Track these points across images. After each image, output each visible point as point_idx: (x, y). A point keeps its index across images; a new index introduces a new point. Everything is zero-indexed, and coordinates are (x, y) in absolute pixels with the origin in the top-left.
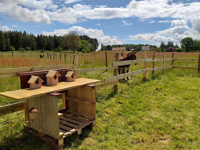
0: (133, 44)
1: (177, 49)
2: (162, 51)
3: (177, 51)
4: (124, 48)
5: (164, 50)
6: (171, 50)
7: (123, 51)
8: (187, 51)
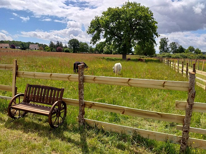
0: (21, 42)
1: (65, 49)
2: (52, 51)
3: (65, 52)
4: (7, 45)
5: (53, 50)
6: (60, 51)
7: (6, 48)
8: (74, 52)
